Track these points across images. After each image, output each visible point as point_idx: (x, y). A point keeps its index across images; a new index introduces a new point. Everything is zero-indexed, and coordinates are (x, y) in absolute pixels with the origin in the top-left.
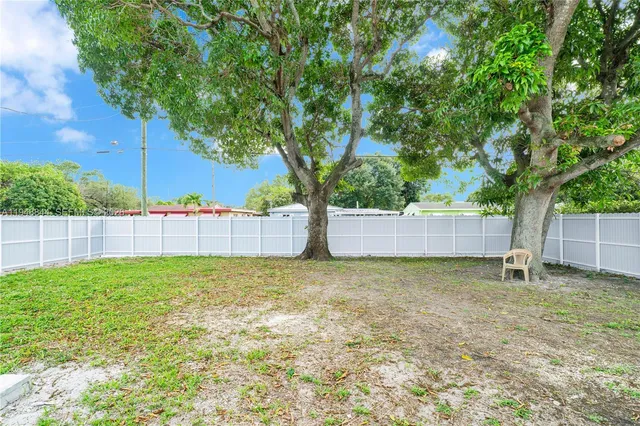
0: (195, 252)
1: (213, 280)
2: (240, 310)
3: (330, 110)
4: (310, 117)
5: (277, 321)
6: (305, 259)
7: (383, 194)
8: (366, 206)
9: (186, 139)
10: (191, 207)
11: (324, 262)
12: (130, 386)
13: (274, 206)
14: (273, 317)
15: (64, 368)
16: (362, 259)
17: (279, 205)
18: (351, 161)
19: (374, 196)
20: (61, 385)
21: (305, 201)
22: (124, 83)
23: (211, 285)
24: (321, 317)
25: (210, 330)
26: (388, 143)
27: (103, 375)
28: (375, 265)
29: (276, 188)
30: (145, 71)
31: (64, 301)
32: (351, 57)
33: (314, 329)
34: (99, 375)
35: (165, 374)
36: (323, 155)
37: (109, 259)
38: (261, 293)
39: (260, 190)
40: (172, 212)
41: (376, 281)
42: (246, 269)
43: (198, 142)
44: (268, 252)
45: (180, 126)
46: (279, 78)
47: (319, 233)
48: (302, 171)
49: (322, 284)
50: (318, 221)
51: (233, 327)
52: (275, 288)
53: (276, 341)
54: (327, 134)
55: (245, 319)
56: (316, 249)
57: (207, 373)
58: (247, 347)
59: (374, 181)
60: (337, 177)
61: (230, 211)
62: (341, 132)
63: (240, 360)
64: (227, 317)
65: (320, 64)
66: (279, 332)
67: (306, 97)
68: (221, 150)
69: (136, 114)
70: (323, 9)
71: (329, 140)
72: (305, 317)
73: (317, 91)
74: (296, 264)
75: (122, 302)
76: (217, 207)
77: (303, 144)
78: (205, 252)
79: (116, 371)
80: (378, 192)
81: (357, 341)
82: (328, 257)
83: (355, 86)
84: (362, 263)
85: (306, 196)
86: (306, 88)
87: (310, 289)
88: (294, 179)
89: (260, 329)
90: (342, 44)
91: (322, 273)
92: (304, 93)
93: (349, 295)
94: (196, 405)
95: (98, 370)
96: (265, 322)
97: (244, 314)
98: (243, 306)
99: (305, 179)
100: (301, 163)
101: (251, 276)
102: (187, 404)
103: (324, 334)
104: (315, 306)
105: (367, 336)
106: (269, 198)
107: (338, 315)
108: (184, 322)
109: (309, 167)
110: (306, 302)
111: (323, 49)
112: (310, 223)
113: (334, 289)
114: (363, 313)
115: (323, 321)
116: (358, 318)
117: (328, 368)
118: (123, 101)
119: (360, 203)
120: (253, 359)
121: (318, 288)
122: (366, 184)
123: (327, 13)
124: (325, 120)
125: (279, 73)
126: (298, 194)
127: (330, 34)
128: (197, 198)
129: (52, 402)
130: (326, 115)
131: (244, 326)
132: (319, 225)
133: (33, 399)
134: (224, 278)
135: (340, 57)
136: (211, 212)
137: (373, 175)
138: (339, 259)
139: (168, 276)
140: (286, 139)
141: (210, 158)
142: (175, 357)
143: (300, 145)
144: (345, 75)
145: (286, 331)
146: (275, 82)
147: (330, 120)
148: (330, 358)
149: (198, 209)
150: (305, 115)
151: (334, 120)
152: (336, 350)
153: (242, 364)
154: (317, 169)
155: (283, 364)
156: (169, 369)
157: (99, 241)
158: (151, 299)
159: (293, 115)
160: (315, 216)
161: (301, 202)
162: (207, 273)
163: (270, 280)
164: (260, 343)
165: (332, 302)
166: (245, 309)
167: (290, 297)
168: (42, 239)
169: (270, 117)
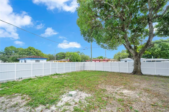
0: (102, 70)
1: (107, 78)
2: (115, 87)
3: (140, 30)
4: (133, 34)
5: (125, 91)
6: (133, 74)
7: (164, 53)
8: (156, 58)
9: (100, 45)
10: (100, 59)
11: (140, 76)
12: (92, 99)
13: (122, 59)
14: (124, 90)
15: (81, 92)
16: (155, 76)
17: (124, 58)
18: (149, 45)
19: (160, 54)
20: (81, 95)
21: (132, 58)
22: (88, 36)
23: (107, 79)
24: (140, 93)
25: (108, 90)
26: (167, 36)
27: (88, 95)
28: (162, 79)
29: (122, 53)
30: (91, 32)
31: (80, 79)
32: (148, 13)
33: (138, 97)
34: (87, 95)
35: (99, 98)
36: (138, 44)
37: (86, 70)
38: (120, 83)
39: (118, 54)
40: (97, 61)
41: (163, 85)
42: (115, 76)
43: (102, 45)
44: (121, 71)
45: (98, 43)
46: (123, 27)
47: (138, 67)
48: (131, 50)
49: (140, 83)
50: (137, 63)
51: (114, 91)
52: (124, 82)
53: (126, 97)
54: (139, 37)
55: (116, 89)
56: (137, 71)
57: (108, 101)
58: (118, 97)
59: (159, 49)
60: (144, 50)
61: (110, 60)
62: (144, 36)
63: (116, 100)
64: (112, 88)
65: (136, 18)
66: (127, 95)
67: (131, 29)
68: (108, 46)
69: (90, 42)
70: (137, 2)
71: (140, 39)
72: (134, 92)
73: (135, 26)
74: (130, 76)
75: (89, 80)
76: (107, 59)
77: (131, 42)
78: (105, 70)
79: (90, 95)
80: (162, 53)
81: (155, 104)
82: (142, 74)
83: (150, 22)
84: (155, 77)
85: (133, 56)
86: (132, 26)
87: (135, 84)
88: (128, 52)
89: (121, 93)
90: (144, 10)
91: (139, 79)
92: (131, 28)
93: (151, 88)
94: (106, 108)
95: (87, 94)
96: (122, 91)
97: (116, 88)
98: (115, 86)
99: (132, 52)
100: (130, 47)
101: (117, 78)
102: (104, 107)
103: (142, 99)
104: (138, 89)
105: (160, 104)
106: (120, 56)
107: (147, 94)
108: (102, 87)
109: (133, 48)
110: (135, 88)
111: (137, 14)
112: (134, 64)
113: (144, 85)
114: (158, 95)
115: (141, 95)
116: (155, 97)
117: (144, 110)
118: (88, 39)
119: (153, 56)
120: (119, 100)
121: (138, 84)
122: (156, 50)
123: (138, 3)
124: (139, 33)
125: (123, 25)
126: (130, 56)
127: (139, 9)
128: (102, 57)
129: (80, 98)
130: (139, 32)
131: (116, 91)
132: (138, 65)
133: (77, 96)
134: (110, 78)
135: (144, 15)
136: (105, 60)
137: (159, 47)
138: (146, 75)
139: (97, 76)
140: (126, 41)
141: (105, 49)
142: (101, 95)
143: (130, 42)
144: (146, 19)
145: (129, 95)
146: (122, 28)
147: (140, 33)
148: (145, 107)
149: (102, 60)
150: (131, 33)
151: (142, 33)
152: (147, 105)
153: (117, 101)
154: (136, 48)
155: (129, 105)
156: (100, 98)
157: (84, 67)
158: (94, 81)
159: (127, 34)
160: (136, 62)
161: (131, 58)
162: (106, 76)
163: (122, 80)
164: (121, 97)
165: (144, 89)
166: (116, 87)
167: (129, 86)
168: (76, 66)
169: (120, 36)
